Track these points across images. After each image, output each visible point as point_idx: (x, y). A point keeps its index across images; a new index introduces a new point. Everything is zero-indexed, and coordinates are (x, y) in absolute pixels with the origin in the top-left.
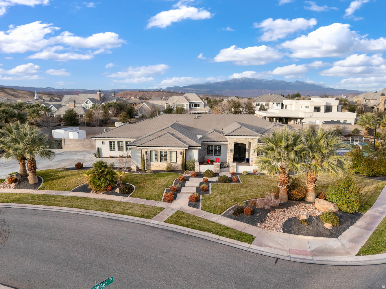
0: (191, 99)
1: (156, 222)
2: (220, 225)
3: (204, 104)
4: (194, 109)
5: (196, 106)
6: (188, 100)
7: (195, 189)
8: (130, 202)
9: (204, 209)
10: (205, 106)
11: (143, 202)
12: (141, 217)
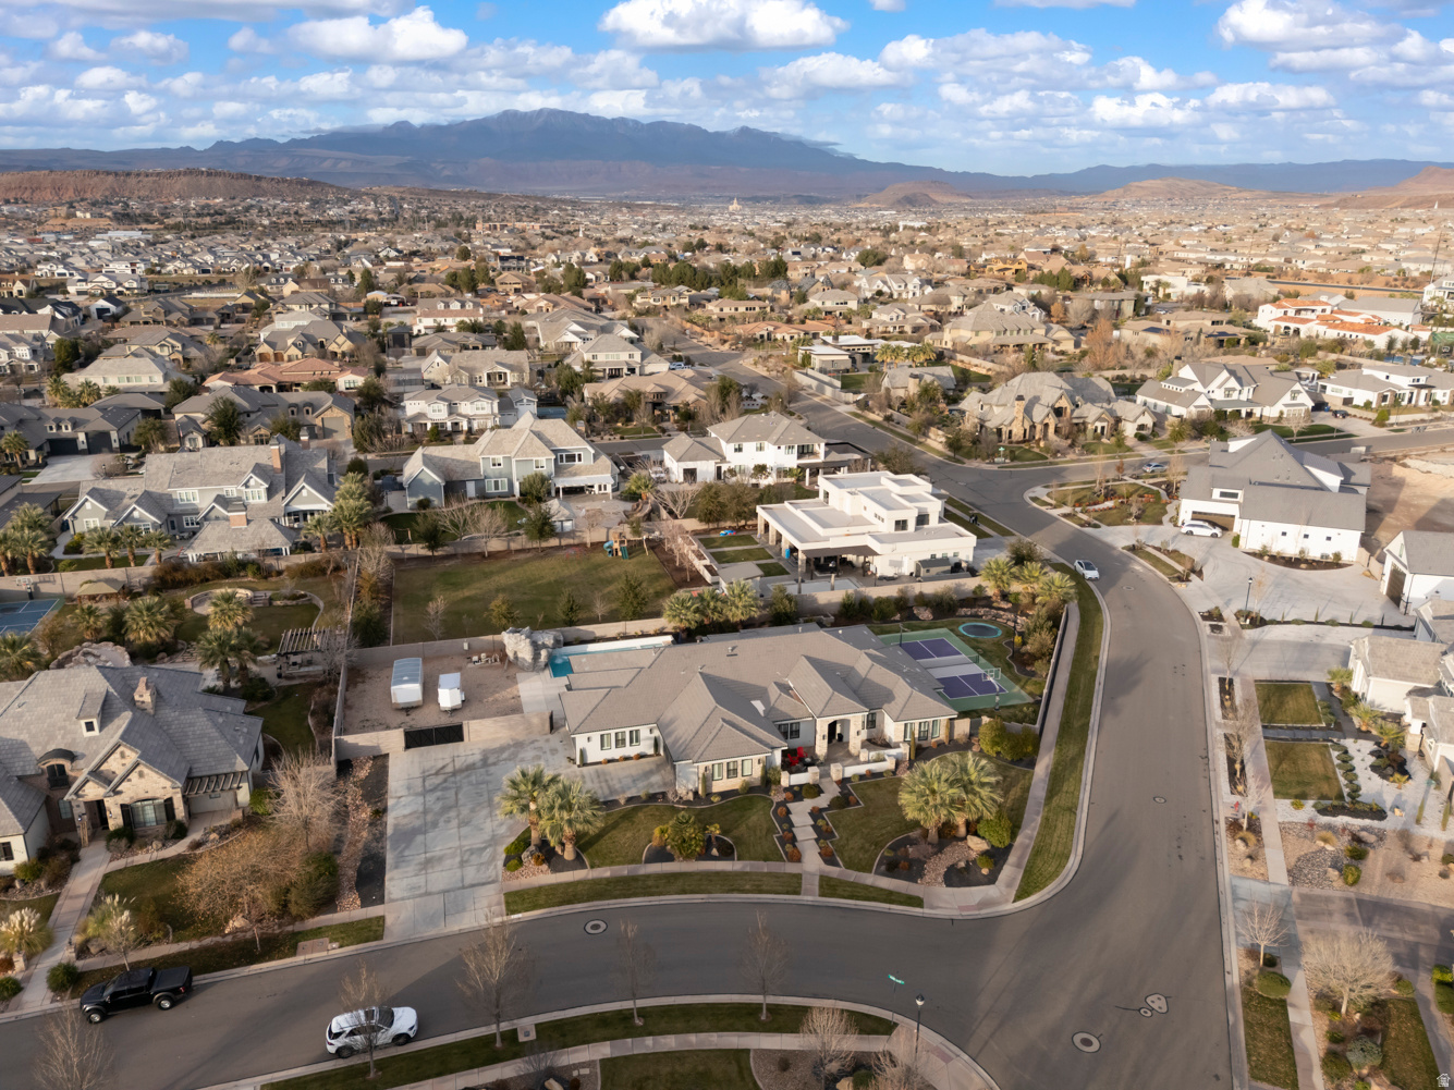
0: (553, 440)
1: (810, 898)
2: (882, 889)
3: (593, 451)
4: (566, 467)
5: (571, 458)
6: (548, 443)
7: (811, 829)
8: (748, 869)
9: (849, 866)
10: (596, 457)
11: (765, 867)
12: (788, 893)
